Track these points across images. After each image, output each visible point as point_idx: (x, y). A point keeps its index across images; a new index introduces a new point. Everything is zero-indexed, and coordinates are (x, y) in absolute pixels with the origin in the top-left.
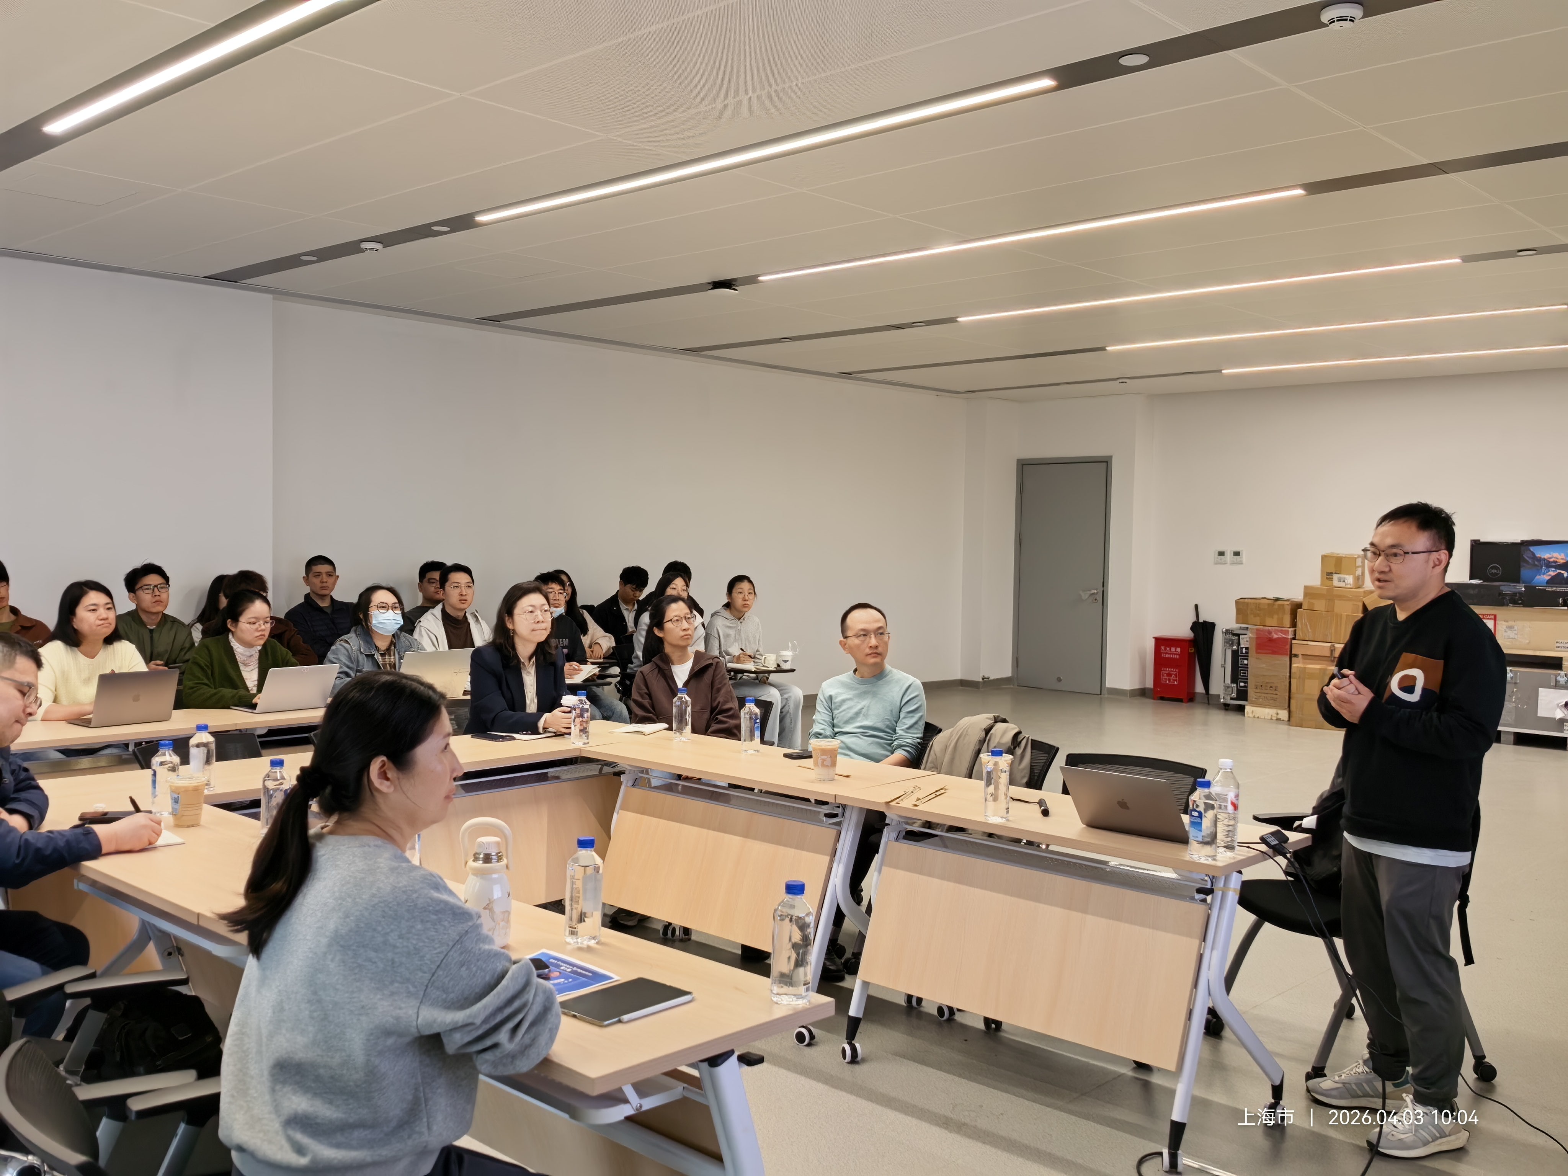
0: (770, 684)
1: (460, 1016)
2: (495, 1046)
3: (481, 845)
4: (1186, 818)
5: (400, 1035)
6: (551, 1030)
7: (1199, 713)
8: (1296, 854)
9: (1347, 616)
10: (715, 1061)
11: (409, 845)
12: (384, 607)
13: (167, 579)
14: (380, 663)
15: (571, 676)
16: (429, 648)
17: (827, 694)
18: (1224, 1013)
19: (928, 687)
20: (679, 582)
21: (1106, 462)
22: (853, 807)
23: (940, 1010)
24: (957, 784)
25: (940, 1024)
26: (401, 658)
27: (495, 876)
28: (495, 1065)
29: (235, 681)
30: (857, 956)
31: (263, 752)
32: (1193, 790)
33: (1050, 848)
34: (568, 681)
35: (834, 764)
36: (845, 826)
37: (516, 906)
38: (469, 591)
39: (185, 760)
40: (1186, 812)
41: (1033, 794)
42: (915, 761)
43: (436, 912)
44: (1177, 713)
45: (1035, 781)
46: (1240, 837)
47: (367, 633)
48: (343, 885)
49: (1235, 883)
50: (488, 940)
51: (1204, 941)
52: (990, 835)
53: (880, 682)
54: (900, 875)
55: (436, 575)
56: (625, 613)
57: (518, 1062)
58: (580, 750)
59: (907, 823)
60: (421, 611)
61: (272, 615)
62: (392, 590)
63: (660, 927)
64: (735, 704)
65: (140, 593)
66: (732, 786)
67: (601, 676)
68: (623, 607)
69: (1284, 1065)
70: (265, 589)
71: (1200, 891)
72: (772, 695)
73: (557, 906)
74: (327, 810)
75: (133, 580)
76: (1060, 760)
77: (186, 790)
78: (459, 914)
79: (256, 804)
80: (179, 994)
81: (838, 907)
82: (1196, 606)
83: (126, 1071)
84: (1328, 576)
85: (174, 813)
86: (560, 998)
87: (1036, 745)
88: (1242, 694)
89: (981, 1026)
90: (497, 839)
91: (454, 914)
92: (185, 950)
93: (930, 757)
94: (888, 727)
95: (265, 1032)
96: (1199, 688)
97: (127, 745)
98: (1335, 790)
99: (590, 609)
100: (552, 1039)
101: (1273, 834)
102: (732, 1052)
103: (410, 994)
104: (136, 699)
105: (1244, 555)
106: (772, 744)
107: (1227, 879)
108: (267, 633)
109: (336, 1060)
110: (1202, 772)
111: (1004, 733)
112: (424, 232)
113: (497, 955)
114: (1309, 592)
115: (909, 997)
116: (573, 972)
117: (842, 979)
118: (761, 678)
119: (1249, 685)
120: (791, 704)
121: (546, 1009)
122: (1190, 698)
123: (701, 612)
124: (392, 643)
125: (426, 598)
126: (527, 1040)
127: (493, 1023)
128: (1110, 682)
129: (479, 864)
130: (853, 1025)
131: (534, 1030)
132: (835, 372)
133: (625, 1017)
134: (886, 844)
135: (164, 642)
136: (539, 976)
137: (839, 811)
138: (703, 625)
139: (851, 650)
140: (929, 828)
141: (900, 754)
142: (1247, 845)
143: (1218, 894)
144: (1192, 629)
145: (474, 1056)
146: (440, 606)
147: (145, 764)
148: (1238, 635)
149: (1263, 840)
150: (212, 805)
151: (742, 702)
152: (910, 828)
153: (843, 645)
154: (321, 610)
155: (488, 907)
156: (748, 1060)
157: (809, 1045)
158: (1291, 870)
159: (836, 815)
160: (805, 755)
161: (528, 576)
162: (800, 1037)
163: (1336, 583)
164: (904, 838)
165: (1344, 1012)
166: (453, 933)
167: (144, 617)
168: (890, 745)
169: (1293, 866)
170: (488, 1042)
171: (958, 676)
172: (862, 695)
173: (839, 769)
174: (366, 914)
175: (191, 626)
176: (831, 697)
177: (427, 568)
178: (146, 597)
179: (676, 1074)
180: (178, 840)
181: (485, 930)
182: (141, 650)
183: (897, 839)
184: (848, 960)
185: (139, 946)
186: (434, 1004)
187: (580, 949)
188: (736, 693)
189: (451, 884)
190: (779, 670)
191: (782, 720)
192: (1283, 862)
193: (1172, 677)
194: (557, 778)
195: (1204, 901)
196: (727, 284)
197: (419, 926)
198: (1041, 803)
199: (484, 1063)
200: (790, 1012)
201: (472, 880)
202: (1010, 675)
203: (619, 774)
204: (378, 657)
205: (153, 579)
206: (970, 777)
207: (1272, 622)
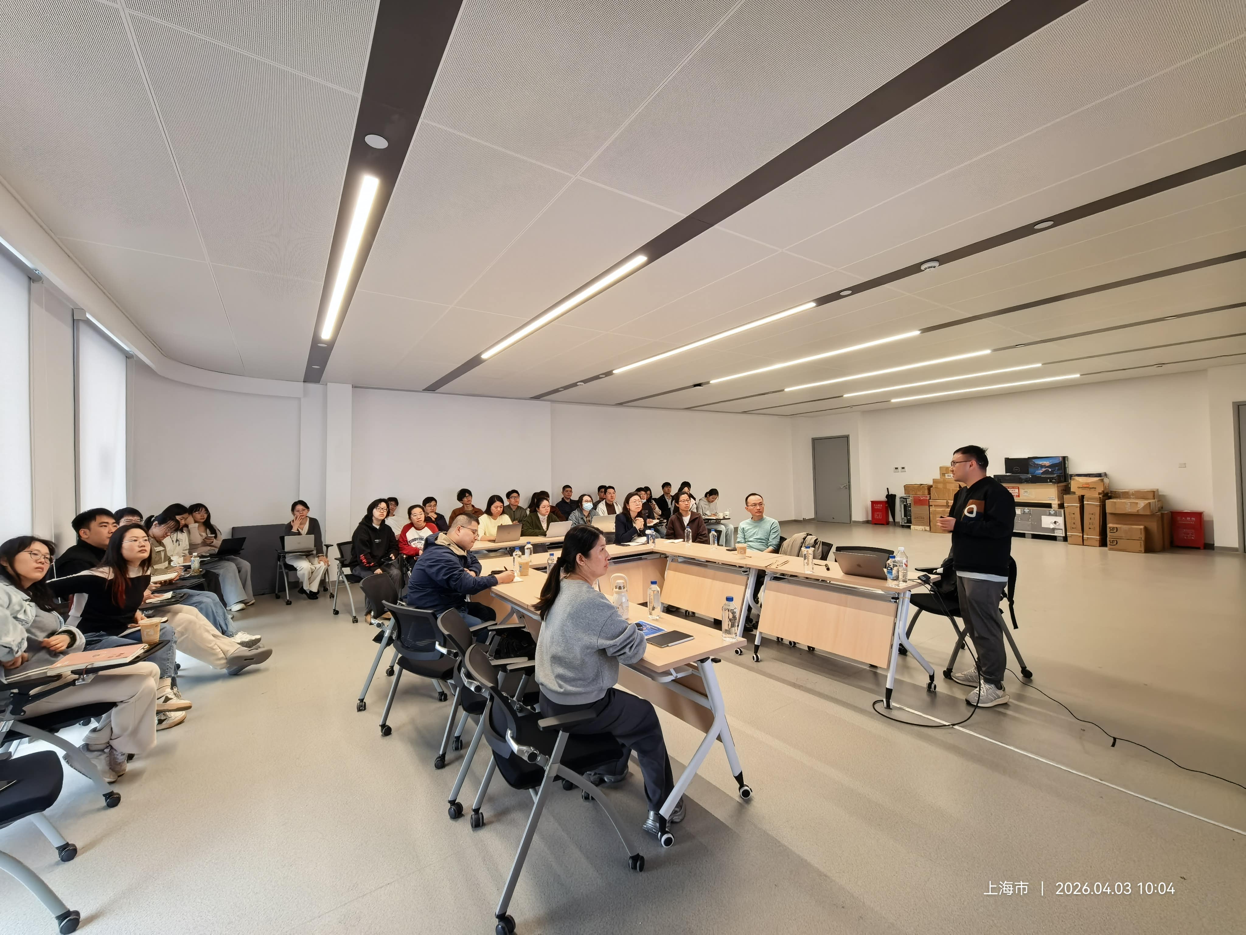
0: (722, 524)
1: (611, 642)
2: (625, 653)
3: (618, 583)
4: (885, 570)
5: (592, 648)
6: (643, 648)
7: (891, 529)
8: (934, 583)
9: (952, 490)
10: (703, 661)
11: (594, 582)
12: (587, 501)
13: (519, 495)
14: (585, 520)
15: (650, 523)
16: (601, 515)
17: (742, 527)
18: (906, 646)
19: (781, 523)
20: (686, 489)
21: (847, 437)
22: (753, 568)
23: (790, 642)
24: (793, 559)
25: (790, 648)
26: (592, 518)
27: (623, 594)
28: (624, 660)
29: (540, 527)
30: (757, 622)
31: (548, 551)
32: (888, 559)
33: (831, 582)
34: (648, 525)
35: (745, 553)
36: (750, 575)
37: (630, 604)
38: (614, 495)
39: (523, 553)
40: (886, 568)
41: (823, 562)
42: (776, 551)
43: (602, 606)
44: (881, 530)
45: (824, 557)
46: (909, 577)
47: (581, 510)
48: (571, 596)
49: (908, 595)
50: (620, 616)
51: (896, 617)
52: (807, 578)
53: (762, 522)
54: (772, 593)
55: (603, 490)
56: (667, 500)
57: (632, 659)
58: (653, 549)
59: (774, 574)
60: (599, 502)
61: (551, 505)
62: (589, 496)
63: (684, 612)
64: (706, 532)
65: (511, 499)
66: (707, 561)
67: (660, 523)
68: (666, 498)
69: (934, 667)
70: (548, 497)
71: (893, 598)
72: (722, 528)
73: (645, 604)
74: (567, 571)
75: (509, 495)
76: (833, 549)
77: (524, 564)
78: (610, 607)
79: (546, 568)
80: (523, 631)
81: (749, 604)
82: (888, 489)
83: (508, 656)
84: (943, 474)
85: (520, 571)
86: (646, 637)
87: (824, 543)
88: (909, 521)
89: (807, 649)
90: (623, 581)
91: (608, 606)
92: (525, 617)
93: (782, 549)
94: (766, 538)
95: (548, 646)
96: (891, 519)
97: (507, 548)
98: (950, 558)
99: (655, 499)
100: (644, 651)
101: (923, 576)
102: (709, 658)
103: (594, 634)
104: (509, 533)
105: (906, 469)
106: (722, 546)
107: (904, 593)
108: (549, 510)
109: (571, 656)
110: (892, 552)
111: (811, 540)
112: (597, 377)
113: (624, 621)
114: (935, 481)
115: (778, 638)
116: (651, 628)
117: (752, 631)
118: (718, 522)
119: (912, 517)
120: (729, 531)
121: (641, 641)
122: (887, 523)
123: (695, 499)
124: (589, 513)
125: (600, 498)
126: (635, 651)
127: (623, 645)
128: (854, 518)
129: (617, 590)
130: (757, 648)
131: (637, 648)
132: (740, 412)
133: (670, 645)
134: (766, 582)
135: (518, 515)
136: (638, 629)
137: (748, 570)
138: (696, 503)
139: (750, 511)
140: (783, 576)
141: (771, 548)
142: (913, 580)
143: (901, 599)
144: (886, 497)
145: (617, 657)
146: (605, 500)
147: (511, 555)
148: (906, 499)
149: (919, 578)
150: (534, 569)
151: (709, 531)
152: (775, 576)
153: (747, 509)
154: (567, 503)
155: (621, 605)
156: (715, 661)
157: (740, 655)
158: (932, 589)
159: (747, 571)
160: (734, 550)
161: (633, 490)
162: (737, 652)
163: (946, 477)
164: (773, 580)
165: (961, 645)
166: (609, 613)
167: (512, 507)
168: (767, 545)
169: (933, 588)
170: (622, 652)
171: (794, 519)
172: (755, 527)
173: (747, 554)
174: (579, 606)
175: (526, 509)
176: (743, 528)
177: (600, 488)
178: (513, 500)
179: (689, 665)
180: (520, 580)
181: (619, 613)
182: (511, 517)
183: (770, 580)
184: (754, 624)
185: (510, 615)
186: (603, 638)
187: (653, 620)
188: (707, 527)
189: (607, 596)
190: (724, 519)
191: (726, 536)
192: (929, 587)
193: (879, 516)
194: (646, 559)
195: (895, 602)
196: (699, 385)
197: (597, 611)
198: (826, 565)
199: (620, 660)
200: (729, 644)
201: (615, 595)
202: (814, 517)
203: (666, 557)
204: (585, 518)
205: (515, 494)
206: (798, 556)
207: (920, 493)
